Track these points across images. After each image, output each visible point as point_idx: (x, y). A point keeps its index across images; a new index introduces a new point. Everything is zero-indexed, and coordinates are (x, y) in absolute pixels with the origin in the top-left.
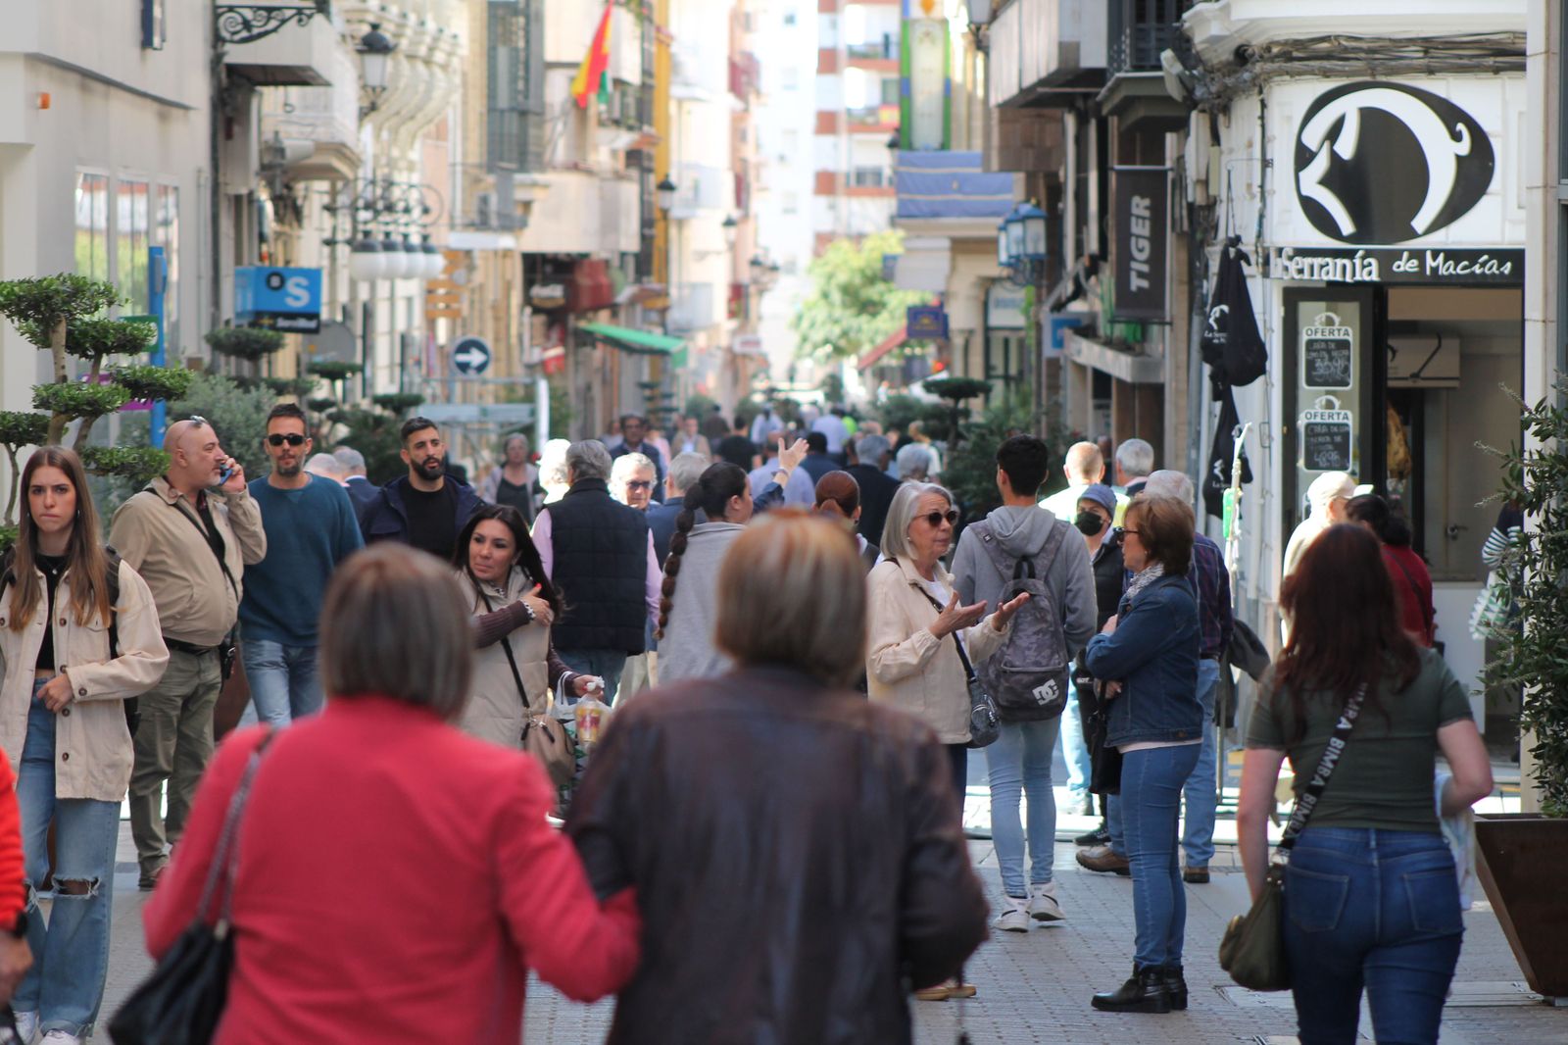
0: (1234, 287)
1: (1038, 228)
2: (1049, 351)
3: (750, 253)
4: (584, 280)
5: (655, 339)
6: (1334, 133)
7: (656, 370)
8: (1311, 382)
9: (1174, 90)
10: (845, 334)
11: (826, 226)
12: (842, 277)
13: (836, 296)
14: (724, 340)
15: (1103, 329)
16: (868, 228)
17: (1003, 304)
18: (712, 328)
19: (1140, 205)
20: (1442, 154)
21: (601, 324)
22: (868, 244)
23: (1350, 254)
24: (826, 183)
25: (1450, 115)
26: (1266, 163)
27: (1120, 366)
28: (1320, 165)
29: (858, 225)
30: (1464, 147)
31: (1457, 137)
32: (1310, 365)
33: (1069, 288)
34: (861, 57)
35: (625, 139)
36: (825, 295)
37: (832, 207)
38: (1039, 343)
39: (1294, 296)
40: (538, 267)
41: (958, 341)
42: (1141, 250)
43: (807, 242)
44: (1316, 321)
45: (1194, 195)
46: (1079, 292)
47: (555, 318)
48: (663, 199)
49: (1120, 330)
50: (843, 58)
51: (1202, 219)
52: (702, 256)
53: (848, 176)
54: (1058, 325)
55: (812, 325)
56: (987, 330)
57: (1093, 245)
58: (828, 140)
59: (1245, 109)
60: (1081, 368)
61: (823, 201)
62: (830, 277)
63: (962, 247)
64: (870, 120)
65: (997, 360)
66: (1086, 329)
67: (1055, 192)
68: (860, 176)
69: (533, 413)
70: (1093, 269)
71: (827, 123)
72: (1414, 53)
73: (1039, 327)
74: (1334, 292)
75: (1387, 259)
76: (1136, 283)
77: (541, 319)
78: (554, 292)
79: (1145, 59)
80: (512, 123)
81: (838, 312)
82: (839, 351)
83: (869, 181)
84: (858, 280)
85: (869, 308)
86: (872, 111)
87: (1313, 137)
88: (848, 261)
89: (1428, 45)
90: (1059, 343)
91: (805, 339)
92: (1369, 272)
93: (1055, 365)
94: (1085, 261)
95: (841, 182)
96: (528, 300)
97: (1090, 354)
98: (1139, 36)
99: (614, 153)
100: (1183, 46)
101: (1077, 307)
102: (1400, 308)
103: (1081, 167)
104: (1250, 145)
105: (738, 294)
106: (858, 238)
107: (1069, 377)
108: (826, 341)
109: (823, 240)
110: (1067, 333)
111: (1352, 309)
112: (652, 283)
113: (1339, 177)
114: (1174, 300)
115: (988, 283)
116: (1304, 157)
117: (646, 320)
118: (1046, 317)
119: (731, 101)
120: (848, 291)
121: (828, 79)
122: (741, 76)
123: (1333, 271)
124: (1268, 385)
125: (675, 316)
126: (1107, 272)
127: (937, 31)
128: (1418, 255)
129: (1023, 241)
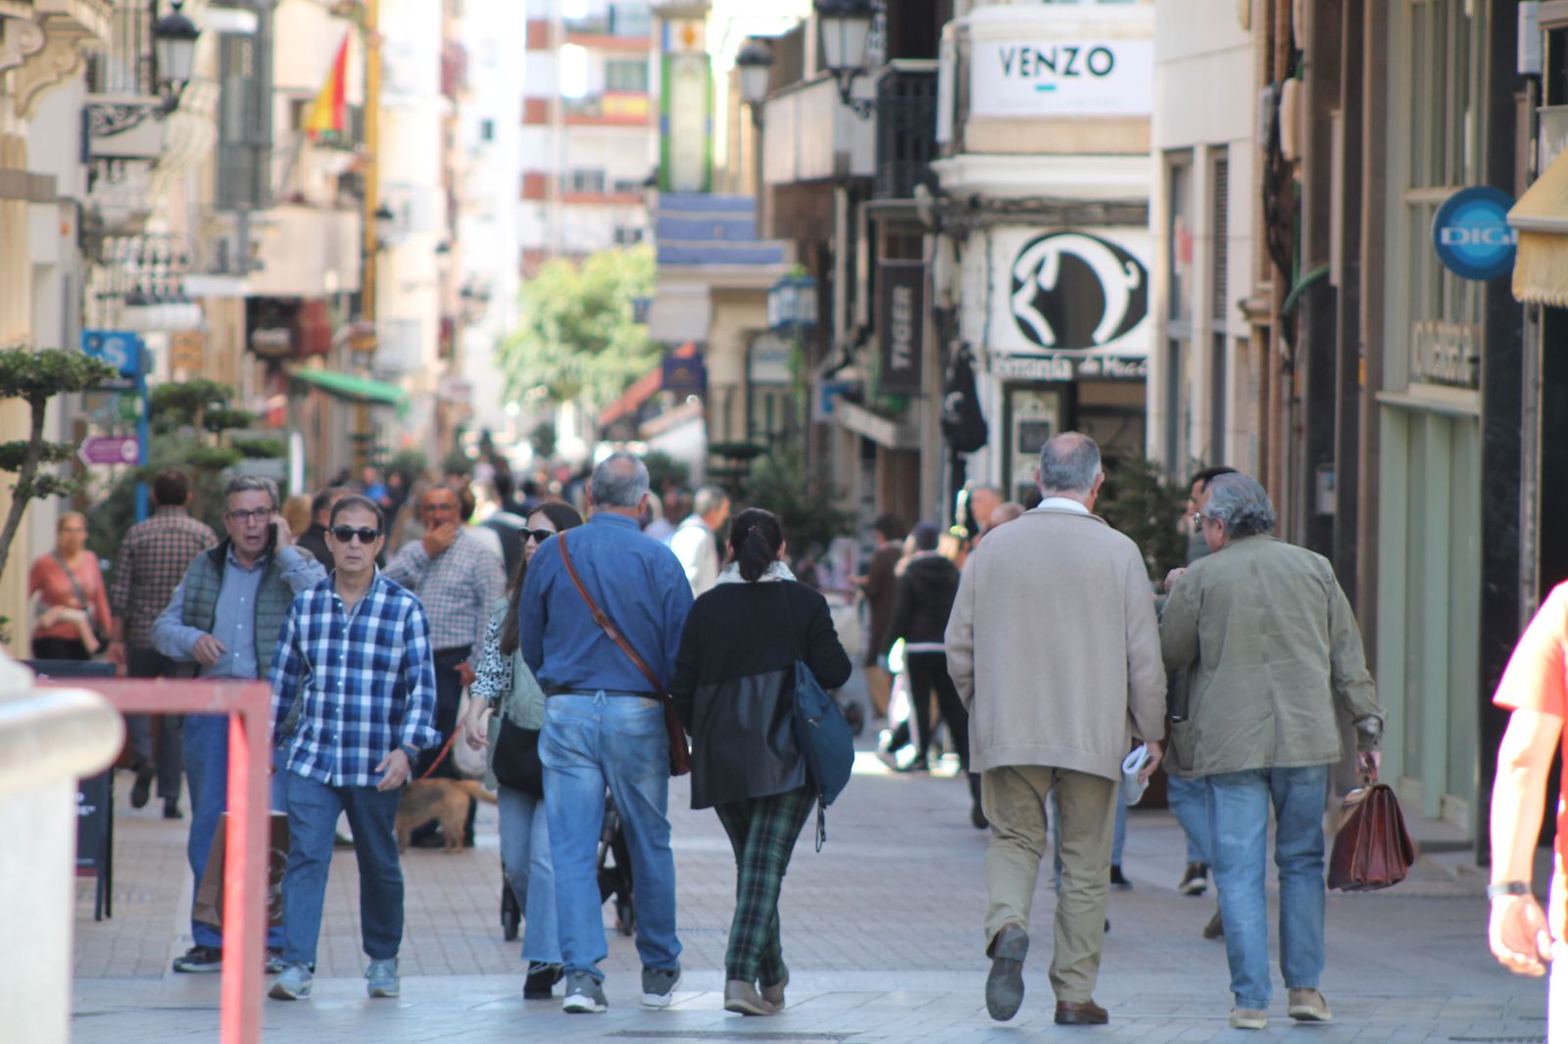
0: (964, 380)
1: (809, 297)
2: (819, 415)
3: (459, 280)
4: (307, 323)
5: (363, 384)
6: (1038, 269)
7: (363, 420)
8: (1024, 450)
9: (925, 217)
10: (563, 373)
11: (535, 239)
12: (559, 305)
13: (552, 329)
14: (431, 384)
15: (870, 396)
16: (588, 244)
17: (766, 357)
18: (420, 372)
19: (902, 295)
20: (1117, 286)
21: (314, 369)
22: (592, 265)
23: (1049, 358)
24: (534, 186)
25: (1123, 257)
26: (990, 288)
27: (882, 432)
28: (1028, 292)
29: (575, 240)
30: (1133, 280)
31: (1127, 272)
32: (1022, 440)
33: (838, 357)
34: (579, 33)
35: (340, 162)
36: (539, 328)
37: (542, 215)
38: (809, 405)
39: (1011, 387)
40: (261, 311)
41: (718, 397)
42: (902, 335)
43: (511, 258)
44: (1028, 408)
45: (941, 302)
46: (848, 361)
47: (274, 364)
48: (382, 229)
49: (884, 402)
50: (557, 32)
51: (948, 321)
52: (409, 287)
53: (562, 180)
54: (828, 391)
55: (521, 363)
56: (751, 386)
57: (861, 316)
58: (537, 133)
59: (977, 244)
60: (849, 433)
61: (530, 208)
62: (543, 305)
63: (723, 296)
64: (590, 110)
65: (760, 417)
66: (854, 396)
67: (825, 260)
68: (579, 180)
69: (287, 468)
70: (862, 340)
71: (536, 112)
72: (1098, 212)
73: (808, 390)
74: (1039, 386)
75: (1076, 362)
76: (899, 362)
77: (261, 366)
78: (276, 338)
79: (903, 191)
80: (244, 159)
81: (554, 348)
82: (555, 395)
83: (589, 188)
84: (577, 309)
85: (590, 344)
86: (593, 99)
87: (1024, 270)
88: (564, 286)
89: (1108, 206)
90: (829, 408)
91: (512, 381)
92: (1062, 371)
93: (824, 430)
94: (854, 333)
95: (554, 187)
96: (250, 346)
97: (858, 420)
98: (900, 173)
99: (326, 177)
100: (932, 182)
101: (847, 375)
102: (1088, 396)
103: (852, 241)
104: (979, 270)
105: (448, 330)
106: (578, 257)
107: (838, 441)
108: (537, 384)
109: (532, 259)
110: (836, 399)
111: (1053, 398)
112: (364, 323)
113: (1045, 302)
114: (930, 378)
115: (751, 336)
116: (1017, 286)
117: (354, 362)
118: (816, 377)
119: (441, 104)
120: (563, 321)
121: (539, 57)
122: (452, 75)
123: (1037, 371)
124: (990, 454)
125: (384, 357)
126: (874, 342)
127: (698, 65)
128: (1099, 360)
129: (794, 305)
